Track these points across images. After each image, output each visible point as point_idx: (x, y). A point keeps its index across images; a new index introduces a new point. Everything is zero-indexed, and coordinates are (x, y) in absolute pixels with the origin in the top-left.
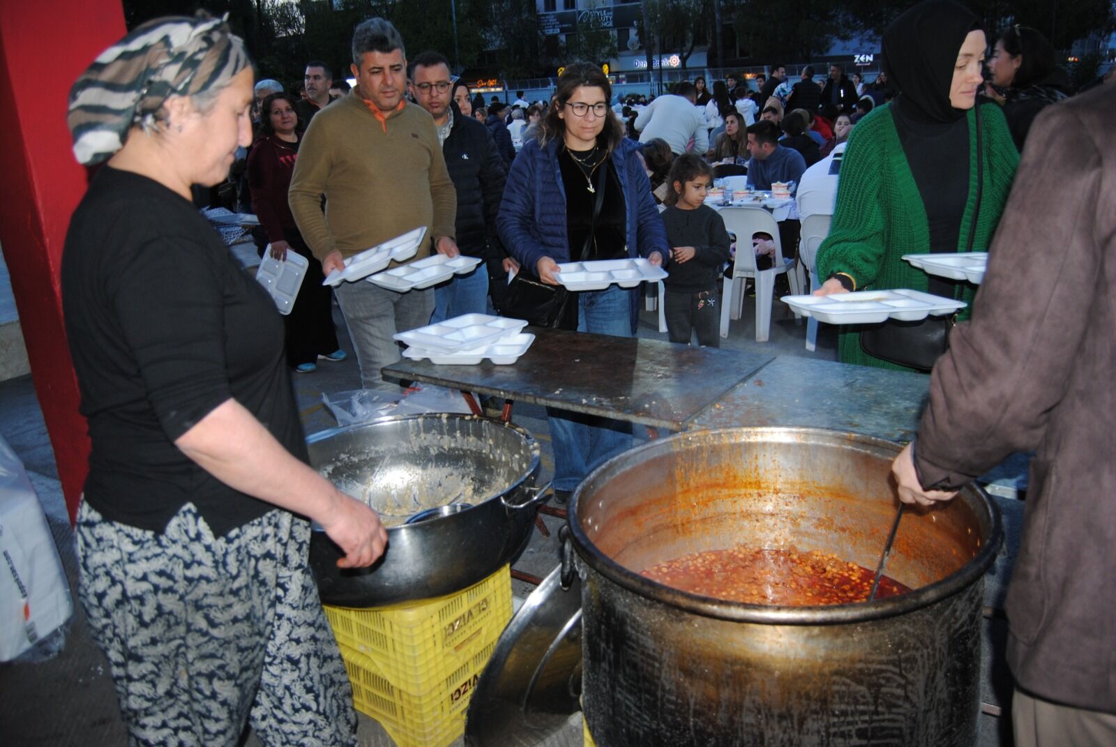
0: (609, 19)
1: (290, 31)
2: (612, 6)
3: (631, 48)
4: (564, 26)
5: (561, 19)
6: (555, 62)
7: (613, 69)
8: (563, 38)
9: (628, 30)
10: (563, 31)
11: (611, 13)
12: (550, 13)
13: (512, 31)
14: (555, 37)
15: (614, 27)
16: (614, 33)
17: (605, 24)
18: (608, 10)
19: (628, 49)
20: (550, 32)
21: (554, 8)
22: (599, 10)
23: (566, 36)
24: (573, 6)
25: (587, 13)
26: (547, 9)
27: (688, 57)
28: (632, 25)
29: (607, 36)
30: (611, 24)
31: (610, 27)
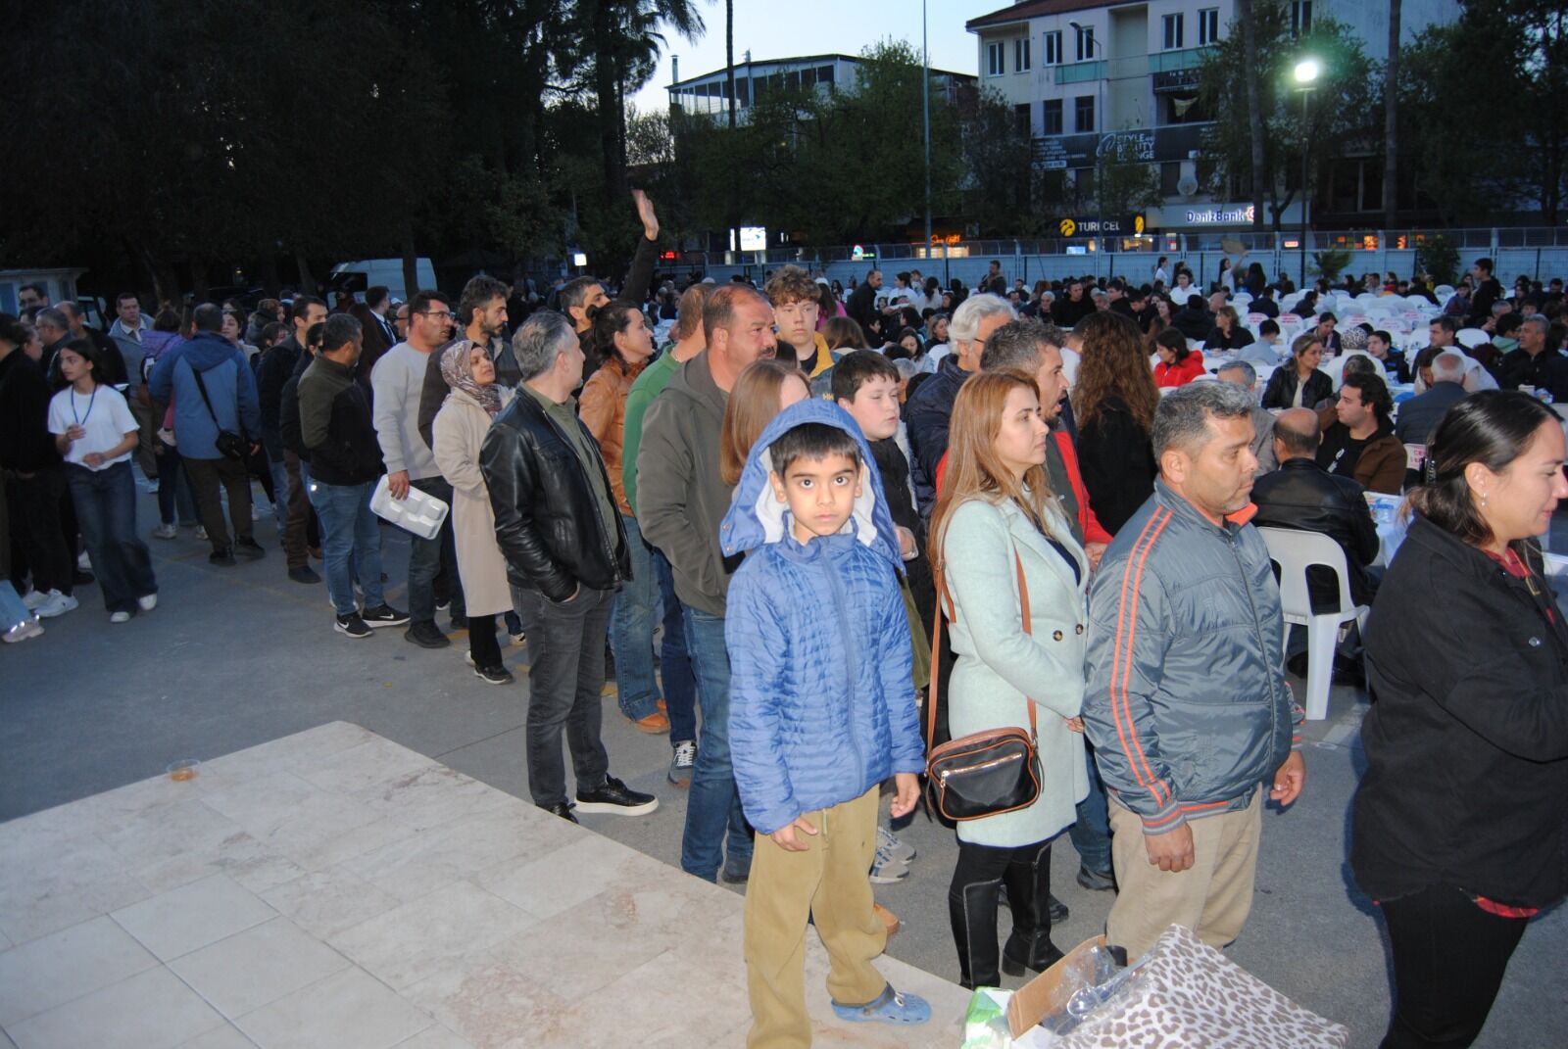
0: (1148, 147)
1: (654, 157)
2: (1154, 128)
3: (1182, 193)
4: (1074, 156)
5: (1070, 146)
6: (1058, 210)
7: (1151, 224)
8: (1071, 174)
9: (1178, 165)
10: (1071, 163)
11: (1152, 139)
12: (1054, 136)
13: (993, 163)
14: (1061, 173)
15: (1157, 158)
16: (1155, 169)
17: (1142, 156)
18: (1147, 133)
19: (1177, 193)
20: (1053, 165)
21: (1059, 130)
22: (1132, 133)
23: (1077, 171)
24: (1090, 128)
25: (1111, 138)
26: (1048, 129)
27: (1283, 207)
28: (1186, 157)
29: (1145, 173)
30: (1151, 156)
31: (1149, 160)
